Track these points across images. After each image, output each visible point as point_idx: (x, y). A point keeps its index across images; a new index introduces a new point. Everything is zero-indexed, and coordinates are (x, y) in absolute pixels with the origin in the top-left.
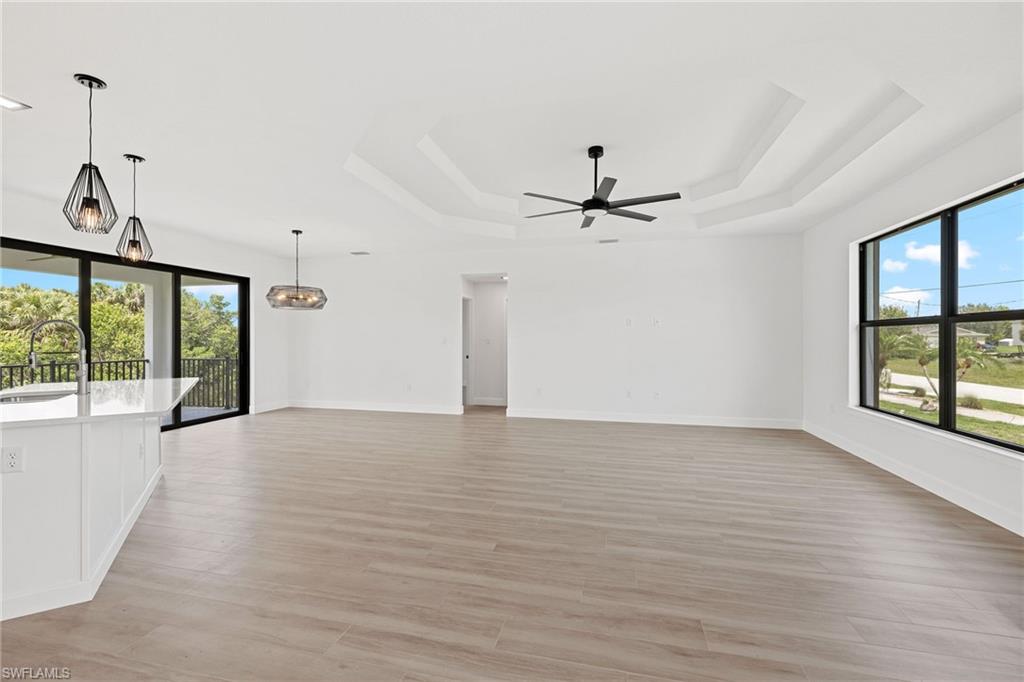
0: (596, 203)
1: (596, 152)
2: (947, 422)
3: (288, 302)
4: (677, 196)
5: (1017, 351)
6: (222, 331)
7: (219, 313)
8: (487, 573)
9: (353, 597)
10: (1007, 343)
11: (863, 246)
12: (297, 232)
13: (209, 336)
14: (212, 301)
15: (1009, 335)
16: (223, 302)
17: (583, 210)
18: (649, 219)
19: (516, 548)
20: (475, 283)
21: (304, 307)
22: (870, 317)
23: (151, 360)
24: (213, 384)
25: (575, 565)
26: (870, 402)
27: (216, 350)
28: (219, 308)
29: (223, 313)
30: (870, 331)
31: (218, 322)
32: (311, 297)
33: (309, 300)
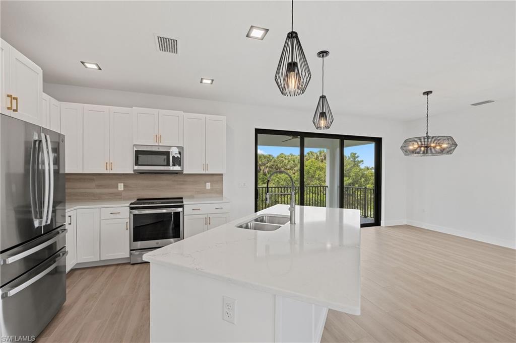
6: (355, 170)
12: (427, 93)
13: (350, 172)
14: (351, 156)
16: (356, 156)
21: (435, 153)
23: (329, 186)
24: (352, 195)
28: (355, 159)
31: (354, 166)
32: (440, 145)
33: (438, 148)
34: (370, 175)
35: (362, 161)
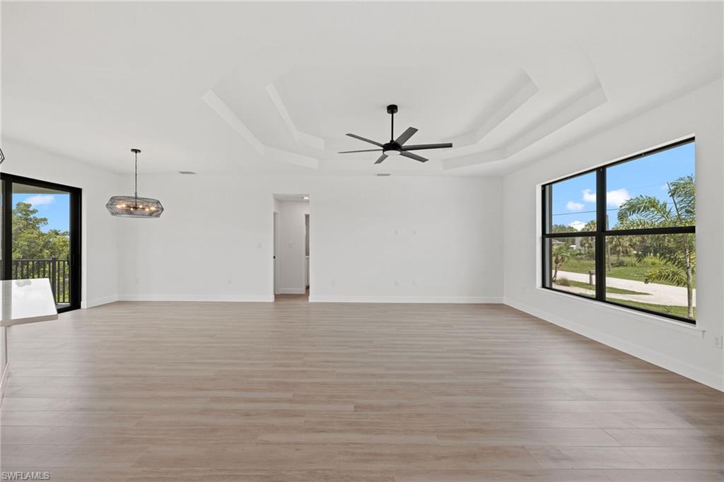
0: (393, 146)
1: (392, 109)
2: (600, 297)
3: (128, 211)
4: (450, 146)
5: (578, 252)
6: (29, 235)
7: (26, 219)
8: (359, 431)
9: (257, 470)
10: (573, 248)
11: (544, 187)
12: (136, 151)
15: (574, 243)
16: (31, 209)
17: (384, 151)
18: (423, 160)
19: (371, 407)
20: (281, 201)
21: (143, 215)
22: (548, 232)
25: (420, 415)
26: (548, 285)
27: (24, 252)
29: (31, 219)
30: (547, 240)
31: (26, 227)
32: (149, 207)
33: (147, 210)
34: (62, 244)
35: (45, 220)
